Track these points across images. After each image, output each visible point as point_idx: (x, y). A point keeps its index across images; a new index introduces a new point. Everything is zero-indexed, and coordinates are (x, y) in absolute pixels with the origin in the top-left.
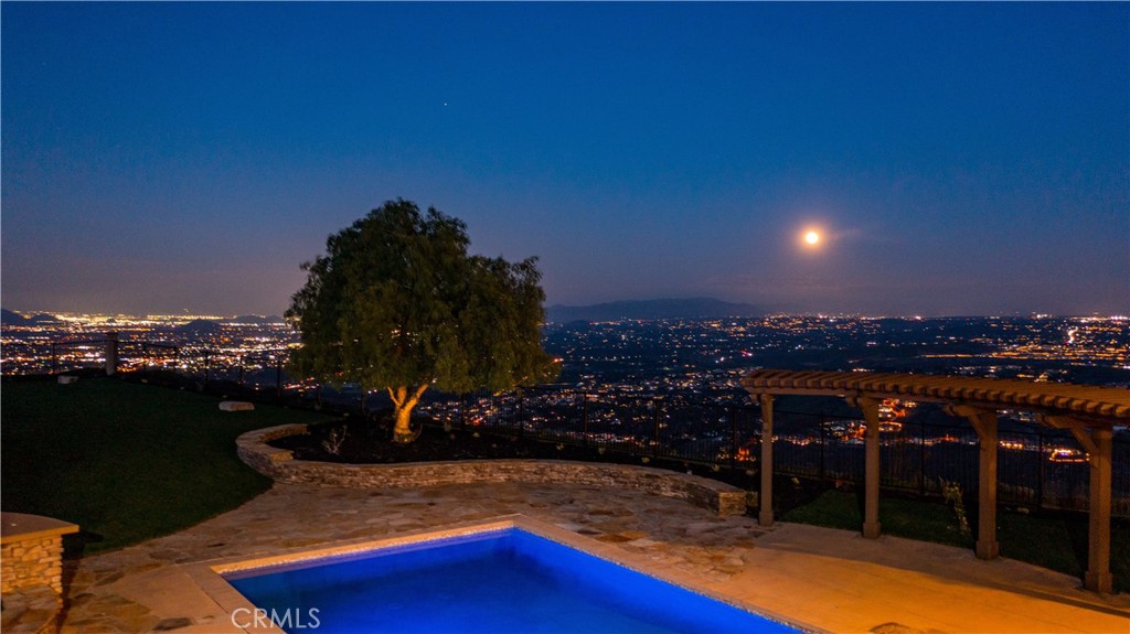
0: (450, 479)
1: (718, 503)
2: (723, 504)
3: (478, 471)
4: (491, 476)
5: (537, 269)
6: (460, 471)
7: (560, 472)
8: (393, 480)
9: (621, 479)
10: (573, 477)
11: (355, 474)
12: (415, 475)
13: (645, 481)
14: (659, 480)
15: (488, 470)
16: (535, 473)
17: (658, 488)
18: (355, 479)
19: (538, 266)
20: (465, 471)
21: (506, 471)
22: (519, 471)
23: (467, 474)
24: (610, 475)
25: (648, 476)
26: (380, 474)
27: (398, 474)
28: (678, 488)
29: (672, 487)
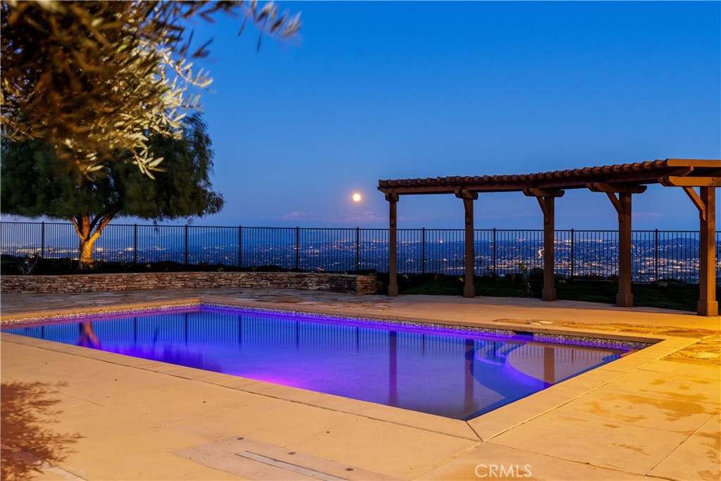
0: (136, 285)
1: (356, 285)
2: (359, 286)
3: (160, 279)
4: (170, 283)
5: (203, 122)
6: (144, 279)
7: (226, 279)
8: (87, 285)
9: (276, 281)
10: (237, 282)
11: (54, 281)
12: (107, 281)
13: (294, 280)
14: (307, 279)
15: (167, 278)
16: (206, 280)
17: (306, 284)
18: (54, 285)
19: (203, 119)
20: (148, 279)
21: (182, 279)
22: (193, 279)
23: (151, 282)
24: (267, 279)
25: (297, 277)
26: (76, 281)
27: (92, 280)
28: (322, 282)
29: (317, 282)
